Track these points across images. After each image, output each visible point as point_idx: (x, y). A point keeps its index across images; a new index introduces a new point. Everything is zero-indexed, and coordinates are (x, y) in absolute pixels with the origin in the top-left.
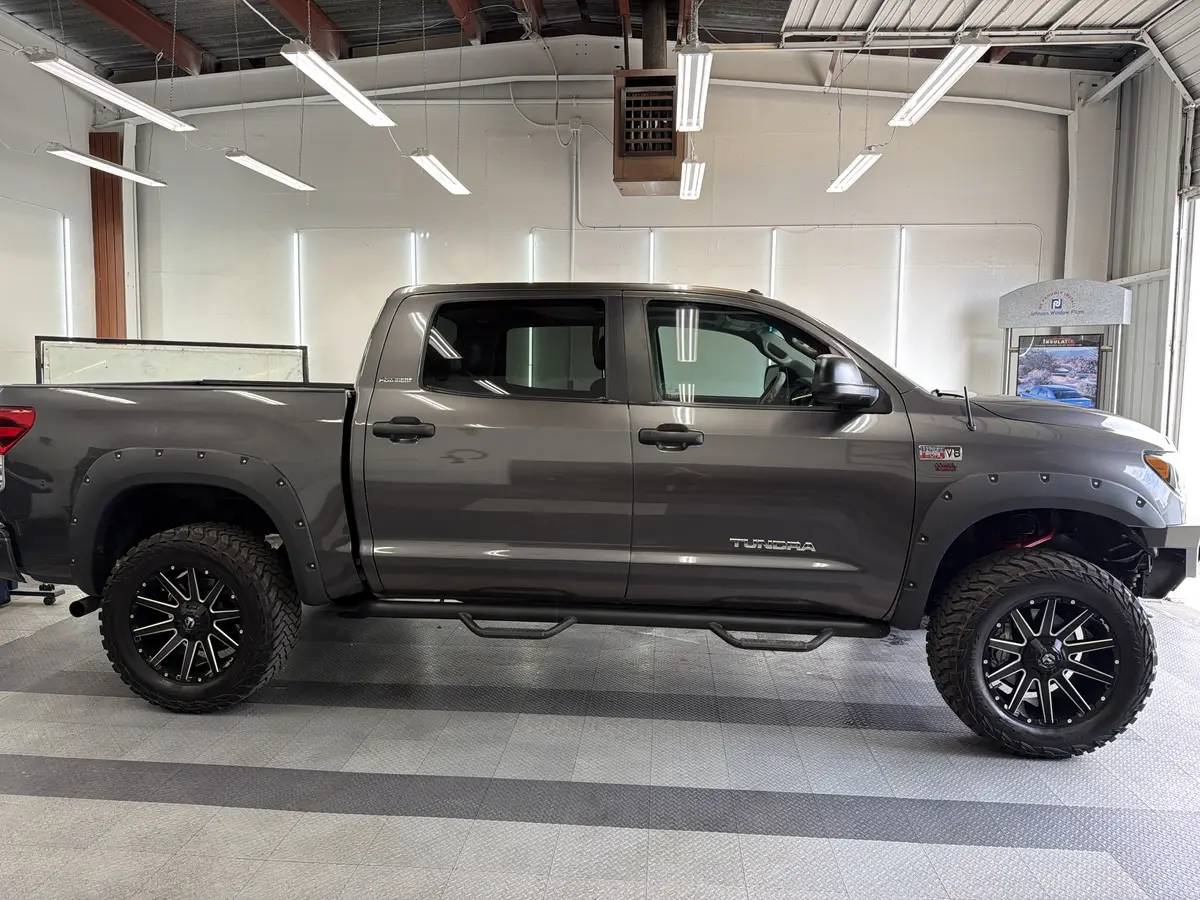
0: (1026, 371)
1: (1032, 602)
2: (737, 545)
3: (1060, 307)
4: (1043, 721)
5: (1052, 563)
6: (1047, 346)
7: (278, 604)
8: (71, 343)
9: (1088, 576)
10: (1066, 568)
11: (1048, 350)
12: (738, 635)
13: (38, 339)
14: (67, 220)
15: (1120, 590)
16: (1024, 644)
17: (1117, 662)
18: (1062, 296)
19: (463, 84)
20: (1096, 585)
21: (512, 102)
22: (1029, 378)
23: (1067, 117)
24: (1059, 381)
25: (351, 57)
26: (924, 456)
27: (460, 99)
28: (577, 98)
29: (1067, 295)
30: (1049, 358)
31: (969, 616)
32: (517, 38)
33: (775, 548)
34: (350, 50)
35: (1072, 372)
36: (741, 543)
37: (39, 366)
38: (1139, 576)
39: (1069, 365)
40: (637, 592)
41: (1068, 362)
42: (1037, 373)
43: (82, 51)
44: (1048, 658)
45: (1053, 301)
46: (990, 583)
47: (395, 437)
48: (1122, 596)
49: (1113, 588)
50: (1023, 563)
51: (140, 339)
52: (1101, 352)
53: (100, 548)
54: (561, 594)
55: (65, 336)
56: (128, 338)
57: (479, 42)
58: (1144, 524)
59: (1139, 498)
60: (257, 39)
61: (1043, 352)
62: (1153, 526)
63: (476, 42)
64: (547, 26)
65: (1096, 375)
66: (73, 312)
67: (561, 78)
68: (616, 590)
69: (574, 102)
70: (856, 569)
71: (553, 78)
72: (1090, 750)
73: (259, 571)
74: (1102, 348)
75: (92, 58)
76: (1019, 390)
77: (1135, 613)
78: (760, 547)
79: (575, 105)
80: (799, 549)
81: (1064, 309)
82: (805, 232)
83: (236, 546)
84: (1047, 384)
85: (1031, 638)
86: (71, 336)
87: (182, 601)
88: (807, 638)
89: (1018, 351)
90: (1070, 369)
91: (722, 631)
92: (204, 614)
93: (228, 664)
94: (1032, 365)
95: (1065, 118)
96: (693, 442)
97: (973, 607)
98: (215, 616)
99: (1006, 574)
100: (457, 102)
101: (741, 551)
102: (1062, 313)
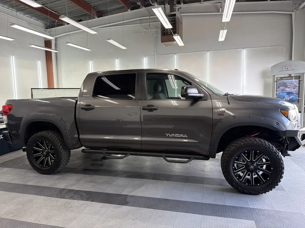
0: (279, 87)
1: (246, 151)
2: (167, 136)
3: (288, 69)
4: (251, 184)
5: (251, 141)
6: (284, 80)
7: (63, 149)
8: (41, 89)
9: (262, 144)
10: (255, 142)
11: (285, 81)
12: (169, 159)
13: (31, 89)
14: (40, 61)
15: (272, 148)
16: (245, 163)
17: (272, 168)
18: (288, 65)
19: (124, 22)
20: (264, 147)
21: (139, 24)
22: (279, 89)
23: (292, 14)
24: (288, 90)
25: (101, 17)
26: (215, 112)
27: (123, 25)
28: (156, 22)
29: (290, 65)
30: (285, 83)
31: (228, 155)
32: (139, 8)
33: (177, 136)
34: (101, 15)
35: (291, 87)
36: (168, 135)
37: (32, 95)
38: (286, 144)
39: (291, 85)
40: (144, 147)
41: (290, 84)
42: (282, 88)
43: (42, 22)
44: (252, 167)
45: (286, 67)
46: (234, 146)
47: (86, 109)
48: (272, 150)
49: (269, 148)
50: (243, 141)
51: (58, 88)
52: (299, 81)
53: (27, 136)
54: (128, 148)
55: (40, 88)
56: (55, 88)
57: (130, 10)
58: (279, 130)
59: (277, 122)
60: (79, 15)
61: (283, 81)
62: (281, 130)
63: (129, 10)
64: (147, 4)
65: (298, 88)
66: (42, 82)
67: (150, 17)
68: (138, 147)
69: (154, 23)
70: (198, 142)
71: (148, 17)
72: (265, 193)
73: (58, 142)
74: (300, 80)
75: (44, 23)
76: (277, 93)
77: (276, 155)
78: (173, 136)
79: (155, 24)
80: (183, 136)
81: (289, 69)
82: (217, 52)
83: (53, 136)
84: (285, 91)
85: (247, 161)
86: (41, 88)
87: (43, 148)
88: (186, 160)
89: (276, 82)
90: (290, 86)
91: (165, 158)
92: (48, 151)
93: (52, 163)
94: (280, 86)
95: (291, 15)
96: (155, 109)
97: (229, 153)
98: (50, 152)
99: (238, 143)
100: (122, 26)
101: (169, 137)
102: (288, 70)
